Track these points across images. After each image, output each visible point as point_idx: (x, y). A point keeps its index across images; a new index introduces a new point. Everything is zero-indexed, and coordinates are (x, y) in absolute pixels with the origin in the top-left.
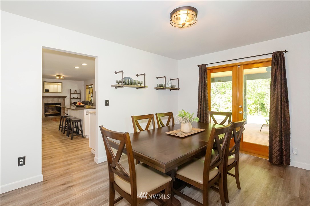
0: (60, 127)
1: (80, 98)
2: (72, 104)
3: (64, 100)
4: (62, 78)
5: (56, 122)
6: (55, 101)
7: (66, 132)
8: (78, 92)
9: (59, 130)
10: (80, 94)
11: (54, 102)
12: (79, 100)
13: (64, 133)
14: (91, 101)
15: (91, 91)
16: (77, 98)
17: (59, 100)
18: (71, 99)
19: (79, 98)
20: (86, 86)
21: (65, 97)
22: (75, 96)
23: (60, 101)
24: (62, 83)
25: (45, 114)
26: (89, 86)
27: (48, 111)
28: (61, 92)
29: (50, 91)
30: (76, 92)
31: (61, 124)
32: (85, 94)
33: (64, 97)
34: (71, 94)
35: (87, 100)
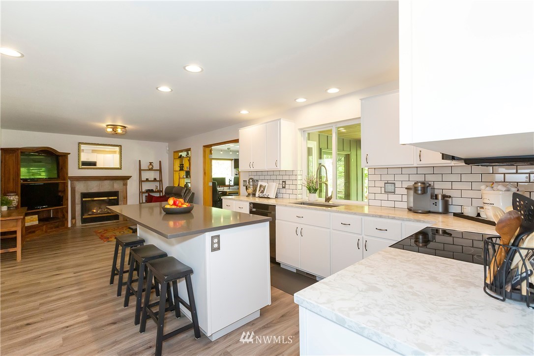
0: (113, 275)
1: (161, 181)
2: (144, 193)
3: (125, 185)
4: (119, 130)
5: (106, 243)
6: (106, 187)
7: (133, 301)
8: (156, 167)
9: (112, 282)
10: (160, 170)
11: (102, 190)
12: (158, 184)
13: (126, 304)
15: (186, 165)
16: (155, 179)
17: (113, 186)
18: (141, 181)
19: (158, 179)
20: (174, 152)
21: (128, 178)
22: (151, 175)
23: (117, 186)
24: (121, 146)
25: (82, 217)
26: (180, 154)
27: (89, 210)
28: (118, 166)
29: (98, 166)
30: (151, 166)
31: (118, 266)
32: (172, 171)
33: (126, 178)
34: (140, 170)
35: (176, 185)
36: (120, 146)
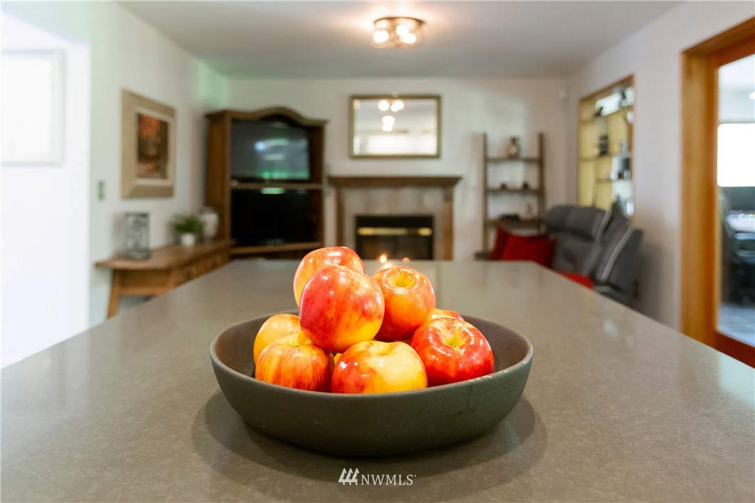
1: (541, 191)
2: (493, 223)
3: (449, 199)
6: (406, 203)
8: (528, 148)
10: (540, 162)
11: (397, 211)
12: (533, 200)
14: (617, 207)
17: (422, 202)
18: (488, 192)
19: (534, 185)
20: (582, 102)
22: (515, 174)
23: (431, 202)
24: (439, 97)
28: (433, 151)
33: (447, 184)
34: (487, 161)
35: (587, 200)
36: (437, 98)
